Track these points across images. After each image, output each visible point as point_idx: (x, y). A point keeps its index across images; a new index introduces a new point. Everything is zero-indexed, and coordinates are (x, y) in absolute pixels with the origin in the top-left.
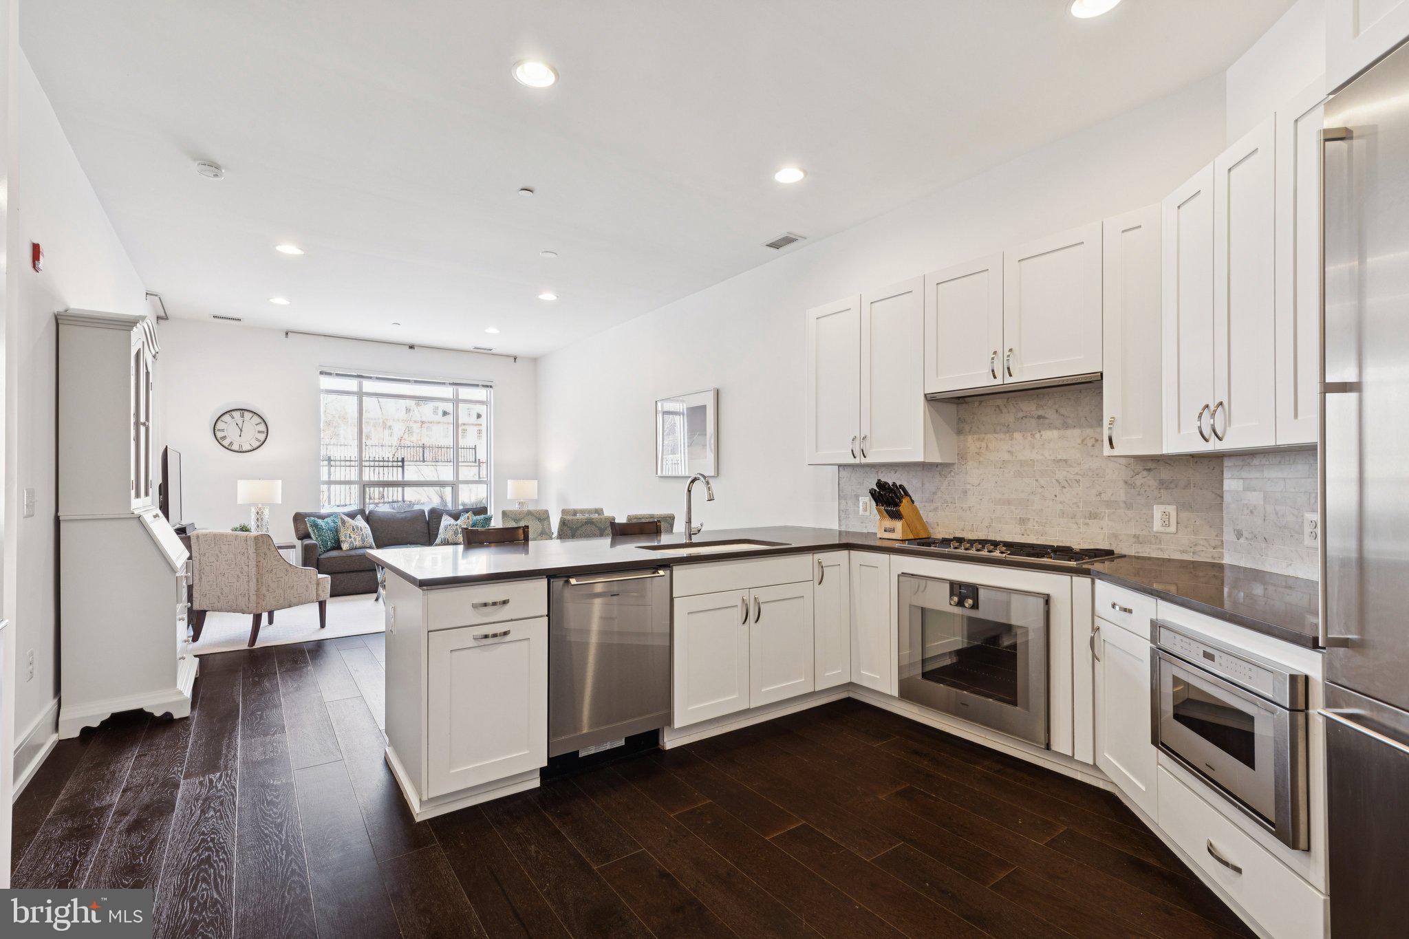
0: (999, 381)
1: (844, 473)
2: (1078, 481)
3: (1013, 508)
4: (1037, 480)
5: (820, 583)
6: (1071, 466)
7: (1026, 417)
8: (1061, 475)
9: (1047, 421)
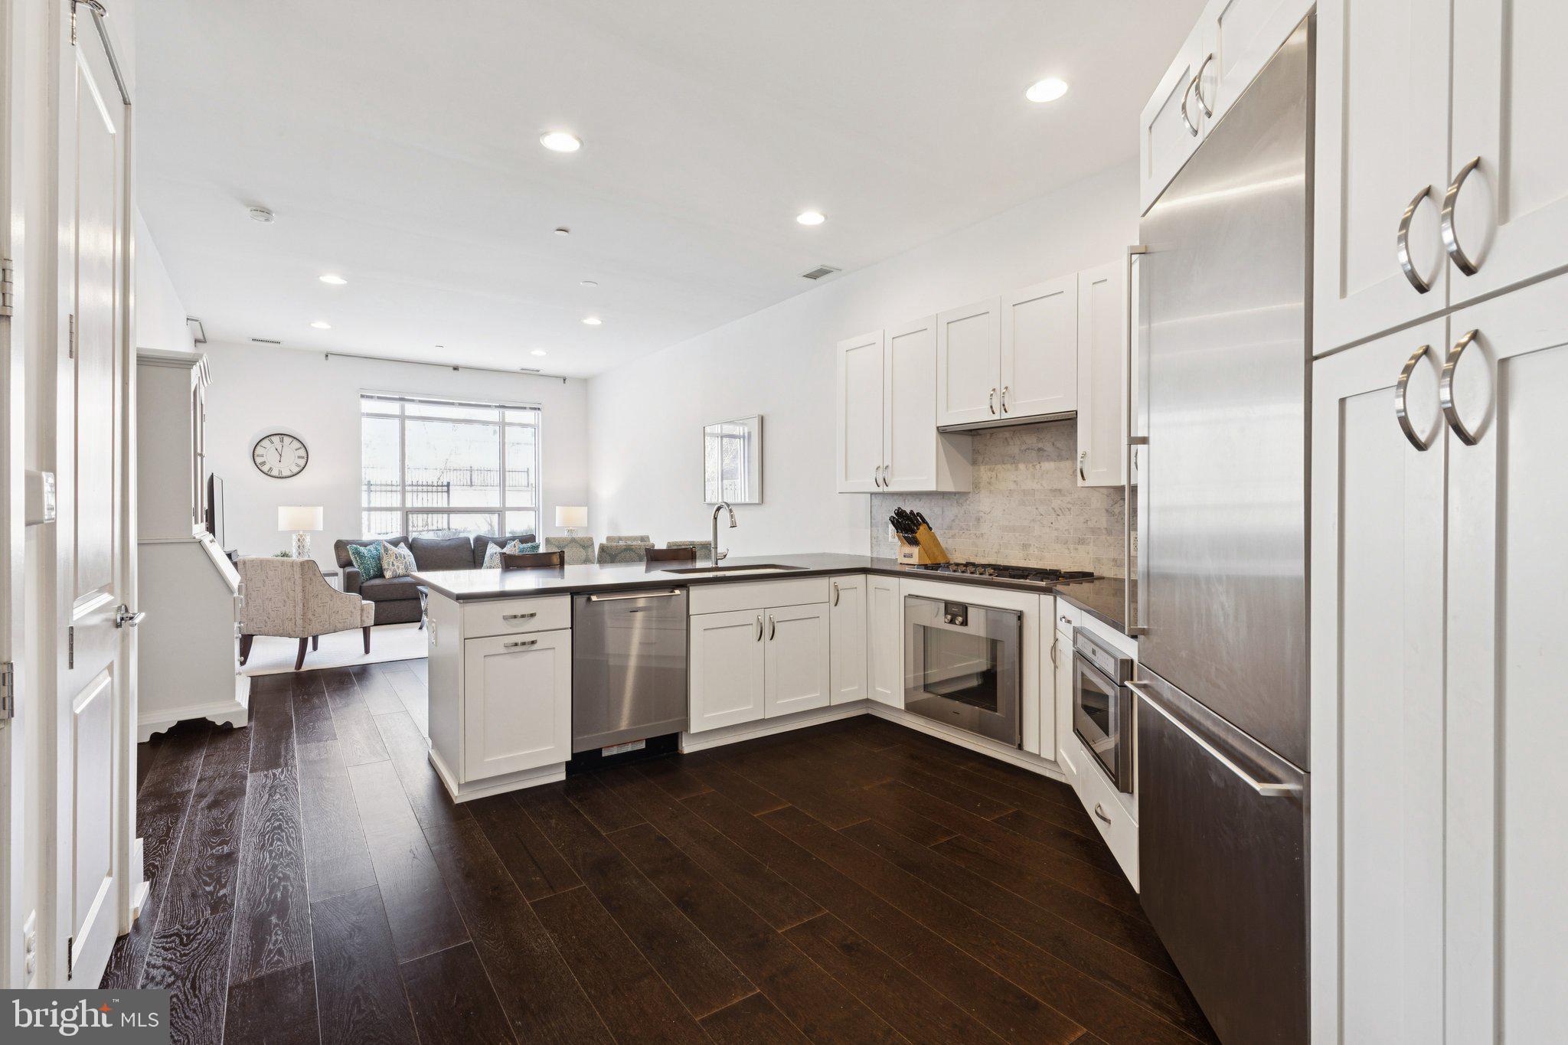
0: (996, 417)
1: (876, 501)
2: (1069, 510)
3: (1017, 534)
4: (1037, 509)
5: (836, 605)
6: (1064, 496)
7: (1028, 449)
8: (1057, 503)
9: (1045, 454)
